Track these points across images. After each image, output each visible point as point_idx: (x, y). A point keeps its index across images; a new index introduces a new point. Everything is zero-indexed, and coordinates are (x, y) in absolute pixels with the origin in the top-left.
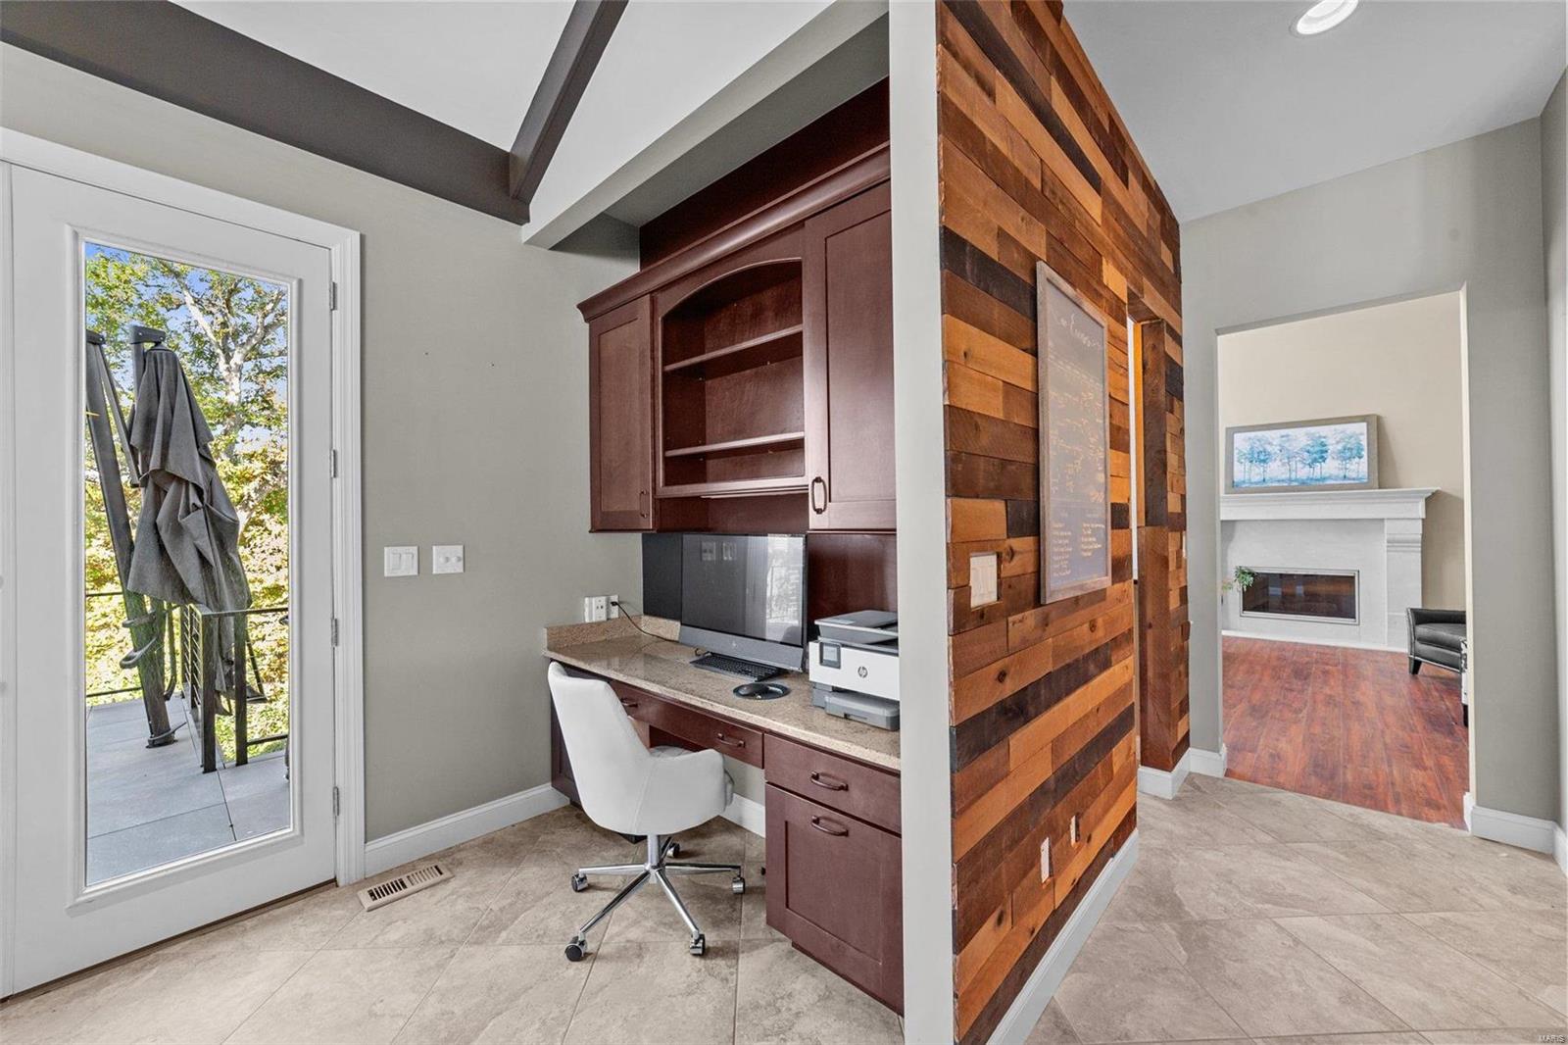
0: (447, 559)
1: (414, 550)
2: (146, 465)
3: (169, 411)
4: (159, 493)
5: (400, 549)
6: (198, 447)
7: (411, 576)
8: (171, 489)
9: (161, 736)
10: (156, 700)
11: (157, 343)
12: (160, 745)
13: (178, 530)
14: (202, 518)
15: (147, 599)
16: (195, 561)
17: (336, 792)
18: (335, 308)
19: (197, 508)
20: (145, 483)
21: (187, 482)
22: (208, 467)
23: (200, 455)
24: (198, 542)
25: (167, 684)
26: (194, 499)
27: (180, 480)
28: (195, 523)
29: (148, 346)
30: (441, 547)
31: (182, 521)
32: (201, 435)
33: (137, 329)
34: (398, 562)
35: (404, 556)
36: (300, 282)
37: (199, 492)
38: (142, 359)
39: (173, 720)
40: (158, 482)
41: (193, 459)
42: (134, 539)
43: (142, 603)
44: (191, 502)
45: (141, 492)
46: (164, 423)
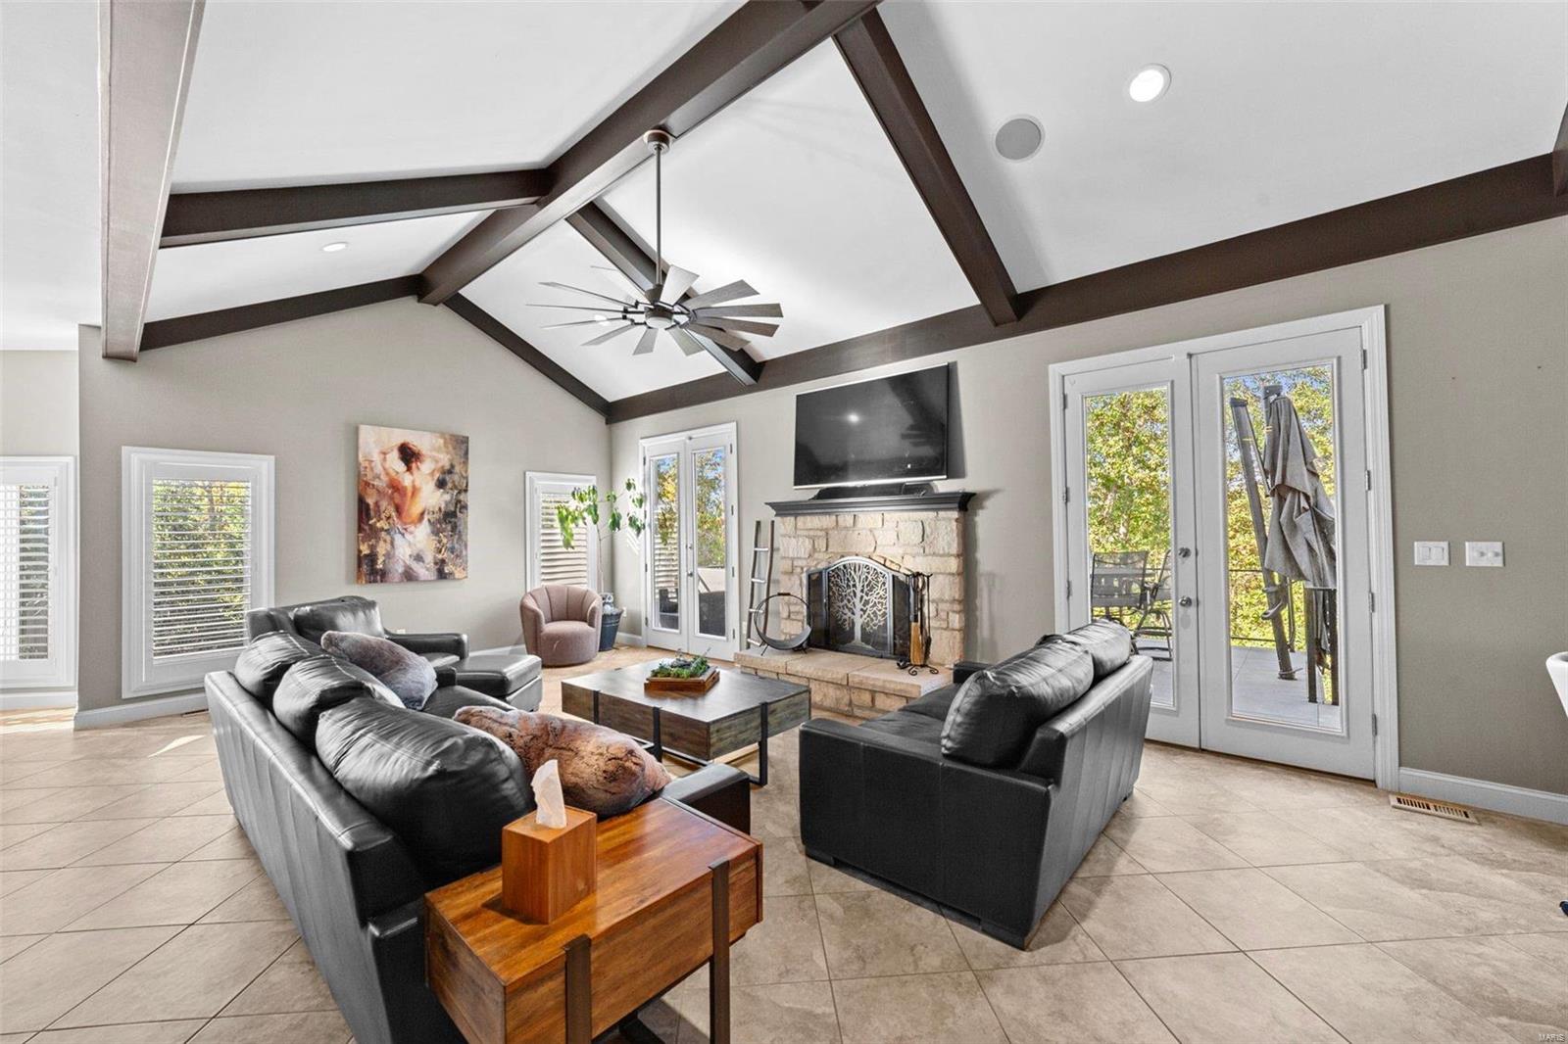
0: (1482, 554)
1: (1445, 545)
2: (1273, 481)
3: (1286, 443)
4: (1281, 500)
5: (1431, 544)
6: (1306, 464)
7: (1442, 567)
8: (1289, 497)
9: (1287, 674)
10: (1284, 648)
11: (1279, 395)
12: (1286, 679)
13: (1294, 527)
14: (1310, 517)
15: (1276, 574)
16: (1305, 548)
17: (1375, 718)
18: (1365, 367)
19: (1306, 510)
20: (1273, 495)
21: (1299, 492)
22: (1315, 479)
23: (1308, 470)
24: (1307, 536)
25: (1287, 635)
26: (1304, 504)
27: (1294, 491)
28: (1305, 521)
29: (1272, 398)
30: (1474, 543)
31: (1296, 520)
32: (1308, 454)
33: (1266, 388)
34: (1430, 553)
35: (1434, 551)
36: (1339, 358)
37: (1307, 497)
38: (1269, 406)
39: (1294, 666)
40: (1281, 492)
41: (1303, 475)
42: (1267, 534)
43: (1273, 578)
44: (1302, 505)
45: (1271, 499)
46: (1284, 451)
